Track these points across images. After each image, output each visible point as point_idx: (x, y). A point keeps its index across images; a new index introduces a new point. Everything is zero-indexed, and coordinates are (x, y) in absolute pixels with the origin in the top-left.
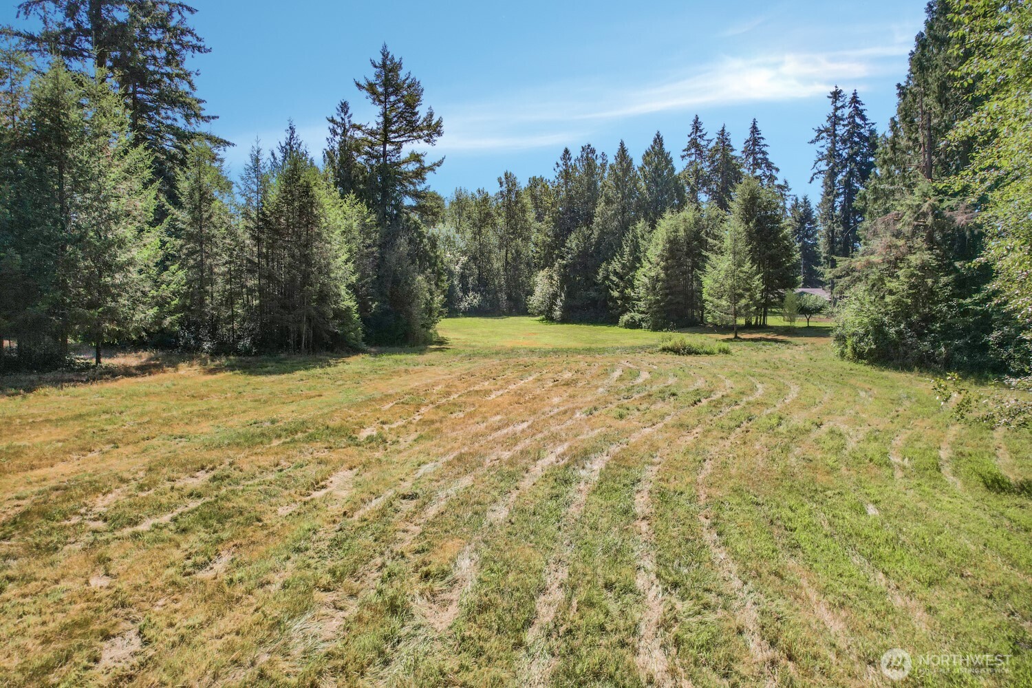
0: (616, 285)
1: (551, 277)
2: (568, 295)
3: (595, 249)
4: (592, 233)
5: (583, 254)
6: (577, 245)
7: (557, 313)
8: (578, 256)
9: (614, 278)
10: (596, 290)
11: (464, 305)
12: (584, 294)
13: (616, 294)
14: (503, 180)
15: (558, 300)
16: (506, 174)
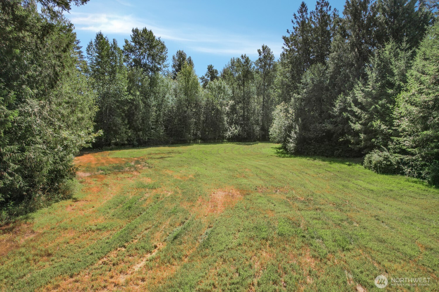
0: (356, 116)
1: (287, 111)
2: (304, 127)
3: (331, 82)
4: (327, 68)
5: (319, 87)
6: (312, 79)
7: (291, 146)
8: (313, 90)
9: (355, 109)
10: (331, 123)
11: (228, 134)
12: (318, 126)
13: (357, 126)
14: (262, 50)
15: (293, 133)
16: (263, 47)
